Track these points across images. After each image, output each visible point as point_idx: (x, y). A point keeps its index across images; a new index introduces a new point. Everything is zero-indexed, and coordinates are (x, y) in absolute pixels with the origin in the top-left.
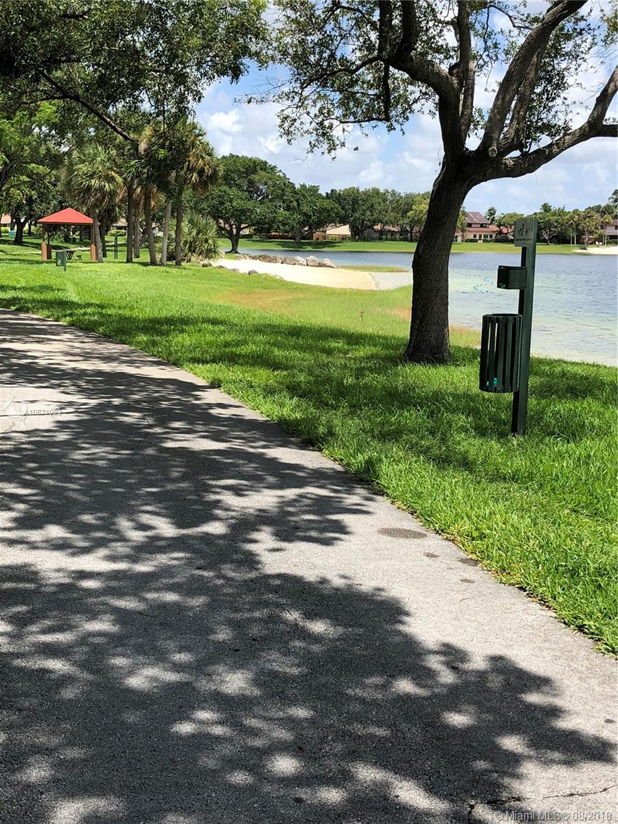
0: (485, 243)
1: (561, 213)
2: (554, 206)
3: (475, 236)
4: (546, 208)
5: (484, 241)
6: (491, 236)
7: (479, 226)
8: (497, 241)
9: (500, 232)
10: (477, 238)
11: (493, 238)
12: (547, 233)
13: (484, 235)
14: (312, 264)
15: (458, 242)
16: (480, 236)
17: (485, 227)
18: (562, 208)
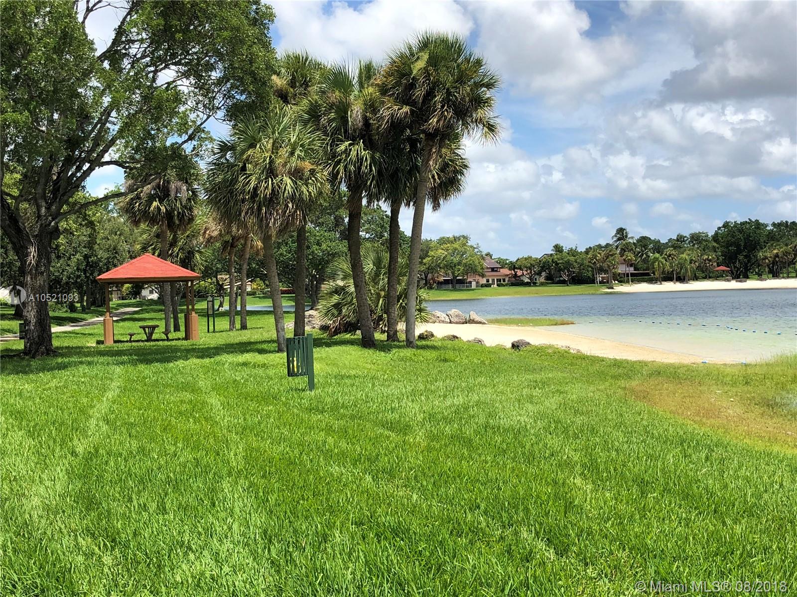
0: (499, 288)
1: (573, 253)
2: (566, 247)
3: (488, 281)
4: (558, 248)
5: (498, 285)
6: (504, 280)
7: (490, 270)
8: (513, 284)
9: (515, 276)
10: (491, 282)
11: (506, 282)
12: (565, 274)
13: (497, 279)
14: (456, 320)
15: (473, 288)
16: (493, 280)
17: (496, 271)
18: (574, 248)
